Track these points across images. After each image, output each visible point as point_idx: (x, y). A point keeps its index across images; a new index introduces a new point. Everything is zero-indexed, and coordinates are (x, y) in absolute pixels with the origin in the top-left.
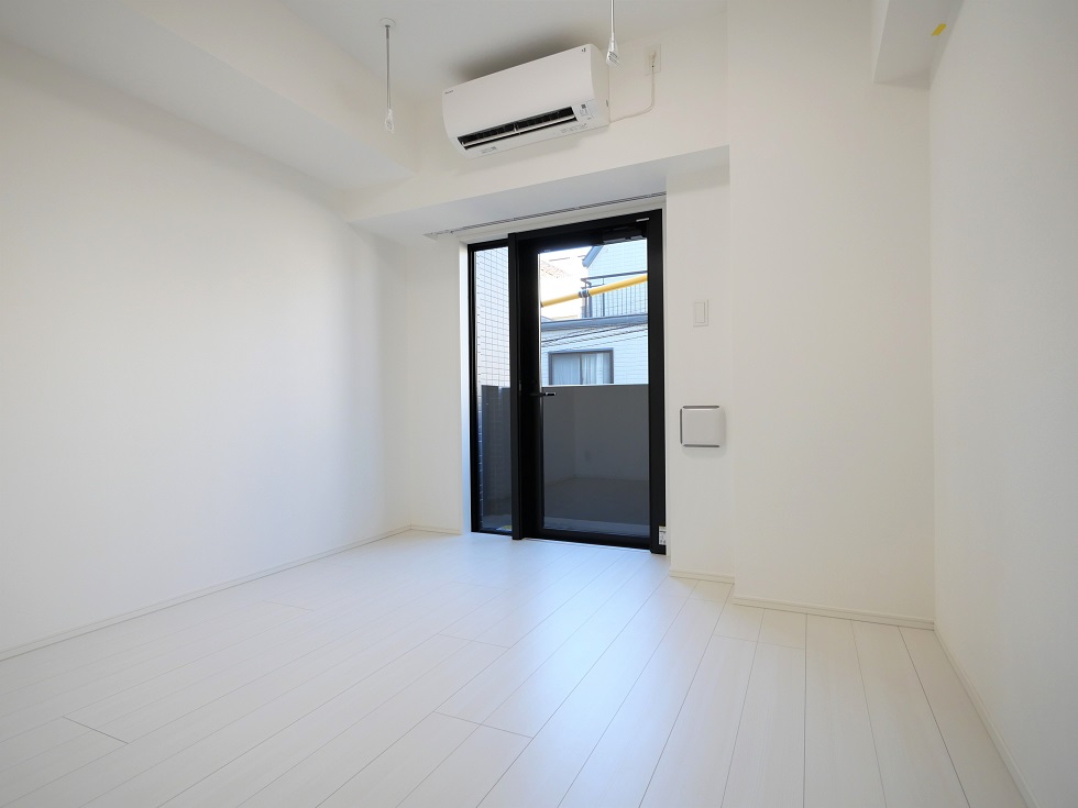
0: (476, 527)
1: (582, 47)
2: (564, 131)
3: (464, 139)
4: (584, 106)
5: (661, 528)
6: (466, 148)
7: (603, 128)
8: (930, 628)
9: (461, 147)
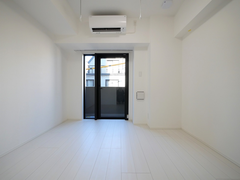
0: (84, 118)
1: (125, 16)
2: (116, 33)
3: (93, 29)
4: (123, 28)
5: (127, 115)
6: (93, 31)
7: (125, 34)
8: (181, 129)
9: (92, 30)
